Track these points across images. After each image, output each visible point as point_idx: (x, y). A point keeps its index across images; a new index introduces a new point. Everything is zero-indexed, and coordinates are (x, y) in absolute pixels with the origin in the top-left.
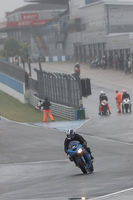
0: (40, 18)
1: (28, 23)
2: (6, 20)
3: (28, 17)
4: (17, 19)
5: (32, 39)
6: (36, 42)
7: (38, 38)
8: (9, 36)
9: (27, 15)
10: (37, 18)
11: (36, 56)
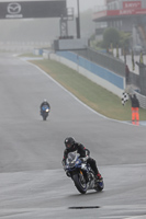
0: (143, 7)
1: (130, 12)
2: (105, 8)
3: (130, 5)
4: (118, 8)
5: (134, 30)
6: (138, 32)
7: (140, 29)
8: (109, 26)
9: (128, 3)
10: (139, 6)
11: (138, 48)
